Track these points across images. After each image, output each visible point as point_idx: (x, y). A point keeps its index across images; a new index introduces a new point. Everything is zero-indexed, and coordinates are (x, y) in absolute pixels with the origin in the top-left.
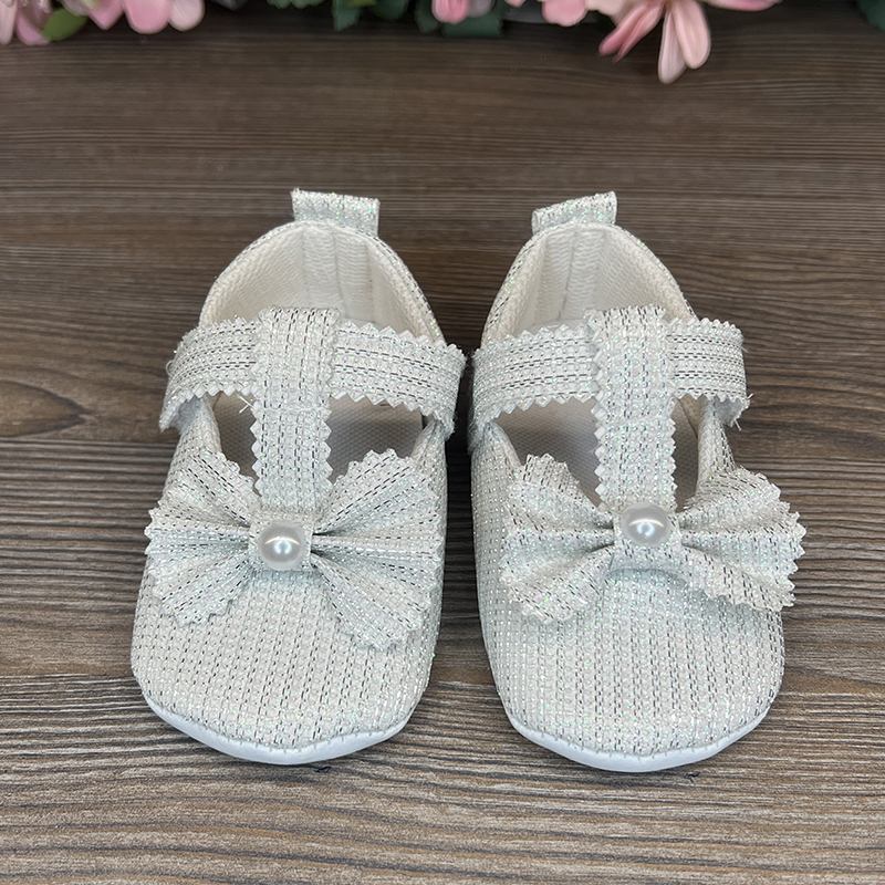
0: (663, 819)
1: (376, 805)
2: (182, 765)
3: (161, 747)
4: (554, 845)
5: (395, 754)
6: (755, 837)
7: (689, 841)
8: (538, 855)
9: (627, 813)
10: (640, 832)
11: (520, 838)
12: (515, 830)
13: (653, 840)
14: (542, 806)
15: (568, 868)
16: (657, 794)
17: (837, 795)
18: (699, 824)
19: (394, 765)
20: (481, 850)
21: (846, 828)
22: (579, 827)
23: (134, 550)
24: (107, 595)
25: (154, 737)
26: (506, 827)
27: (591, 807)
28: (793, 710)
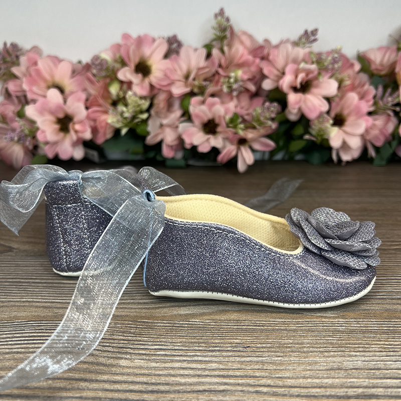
0: (233, 362)
1: (102, 360)
2: (18, 348)
3: (10, 343)
4: (182, 372)
5: (114, 343)
6: (275, 367)
7: (244, 369)
8: (173, 376)
9: (216, 360)
10: (221, 367)
11: (166, 370)
12: (164, 367)
13: (227, 369)
14: (178, 359)
15: (187, 380)
16: (230, 354)
17: (311, 352)
18: (249, 363)
19: (113, 347)
20: (148, 375)
21: (316, 363)
22: (194, 366)
23: (20, 284)
24: (4, 297)
25: (8, 339)
26: (160, 366)
27: (200, 358)
28: (290, 325)
